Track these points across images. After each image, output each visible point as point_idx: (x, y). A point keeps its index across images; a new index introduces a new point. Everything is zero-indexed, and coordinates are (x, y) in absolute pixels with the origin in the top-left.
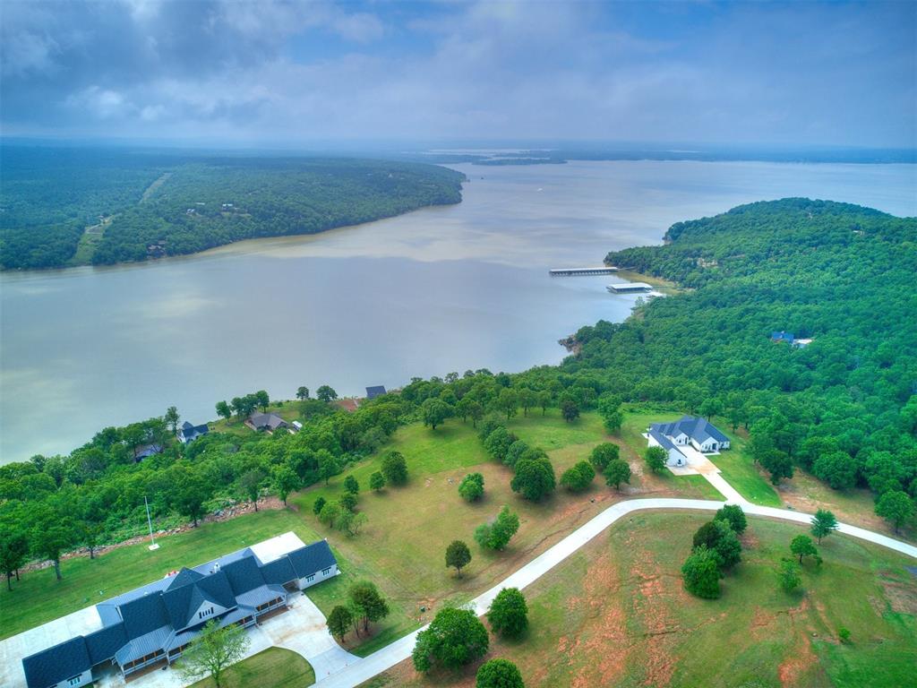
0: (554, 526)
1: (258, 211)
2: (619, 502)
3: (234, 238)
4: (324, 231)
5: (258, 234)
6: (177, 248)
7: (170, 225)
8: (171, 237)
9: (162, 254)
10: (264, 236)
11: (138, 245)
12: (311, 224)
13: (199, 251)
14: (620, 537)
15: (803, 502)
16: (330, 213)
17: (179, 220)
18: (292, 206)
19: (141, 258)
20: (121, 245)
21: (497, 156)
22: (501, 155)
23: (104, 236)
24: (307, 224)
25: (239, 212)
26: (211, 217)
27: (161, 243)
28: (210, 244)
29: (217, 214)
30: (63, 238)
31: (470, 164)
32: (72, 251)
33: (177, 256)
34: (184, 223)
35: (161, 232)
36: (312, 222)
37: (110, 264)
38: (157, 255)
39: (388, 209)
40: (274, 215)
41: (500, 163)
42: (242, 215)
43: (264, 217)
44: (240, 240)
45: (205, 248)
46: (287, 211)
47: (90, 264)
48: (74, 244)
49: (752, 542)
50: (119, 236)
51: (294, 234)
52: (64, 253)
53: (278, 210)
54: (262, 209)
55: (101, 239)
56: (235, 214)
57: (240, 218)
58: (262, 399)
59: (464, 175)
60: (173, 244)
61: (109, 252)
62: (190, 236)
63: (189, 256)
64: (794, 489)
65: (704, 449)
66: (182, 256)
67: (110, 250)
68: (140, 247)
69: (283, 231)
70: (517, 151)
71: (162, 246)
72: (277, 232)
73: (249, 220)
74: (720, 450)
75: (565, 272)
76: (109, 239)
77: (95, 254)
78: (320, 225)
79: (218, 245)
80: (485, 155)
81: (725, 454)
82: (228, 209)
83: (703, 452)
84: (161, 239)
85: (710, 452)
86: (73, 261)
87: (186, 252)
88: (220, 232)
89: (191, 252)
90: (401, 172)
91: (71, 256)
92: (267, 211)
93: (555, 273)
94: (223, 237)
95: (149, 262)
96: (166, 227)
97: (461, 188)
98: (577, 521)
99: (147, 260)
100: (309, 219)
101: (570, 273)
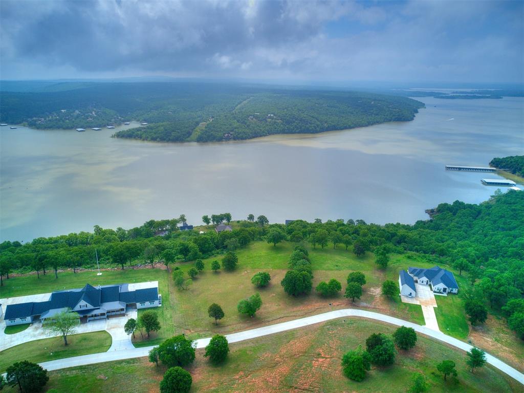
0: (294, 312)
1: (285, 119)
2: (348, 308)
3: (270, 133)
4: (320, 132)
5: (284, 132)
6: (239, 136)
7: (238, 124)
8: (237, 130)
9: (230, 139)
10: (287, 133)
11: (219, 133)
12: (313, 128)
13: (249, 139)
14: (328, 329)
15: (487, 341)
16: (326, 122)
17: (244, 122)
18: (304, 117)
19: (220, 140)
20: (212, 132)
21: (453, 93)
22: (457, 93)
23: (206, 128)
24: (311, 128)
25: (275, 119)
26: (261, 121)
27: (231, 133)
28: (256, 135)
29: (264, 120)
30: (187, 128)
31: (433, 97)
32: (189, 134)
33: (237, 141)
34: (246, 124)
35: (232, 127)
36: (314, 127)
37: (204, 142)
38: (228, 139)
39: (363, 122)
40: (294, 122)
41: (453, 98)
42: (277, 121)
43: (288, 122)
44: (273, 134)
45: (254, 137)
46: (301, 120)
47: (196, 141)
48: (191, 131)
49: (419, 355)
50: (212, 128)
51: (303, 133)
52: (186, 135)
53: (296, 119)
54: (288, 118)
55: (204, 129)
56: (274, 120)
57: (275, 122)
58: (228, 217)
59: (424, 104)
60: (237, 134)
61: (205, 136)
62: (247, 130)
63: (244, 141)
64: (487, 331)
65: (436, 290)
66: (240, 141)
67: (206, 135)
68: (220, 134)
69: (297, 131)
70: (469, 90)
71: (231, 134)
72: (293, 131)
73: (280, 123)
74: (449, 293)
75: (456, 168)
76: (207, 129)
77: (199, 136)
78: (318, 129)
79: (261, 136)
80: (444, 92)
81: (450, 297)
82: (270, 117)
83: (435, 292)
84: (232, 131)
85: (440, 293)
86: (188, 139)
87: (243, 139)
88: (263, 130)
89: (245, 139)
90: (379, 100)
91: (189, 137)
92: (291, 120)
93: (449, 168)
94: (264, 132)
95: (224, 142)
96: (236, 124)
97: (417, 112)
98: (311, 312)
99: (222, 141)
100: (313, 125)
101: (460, 169)
